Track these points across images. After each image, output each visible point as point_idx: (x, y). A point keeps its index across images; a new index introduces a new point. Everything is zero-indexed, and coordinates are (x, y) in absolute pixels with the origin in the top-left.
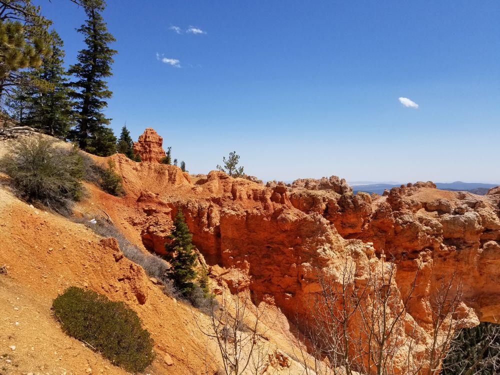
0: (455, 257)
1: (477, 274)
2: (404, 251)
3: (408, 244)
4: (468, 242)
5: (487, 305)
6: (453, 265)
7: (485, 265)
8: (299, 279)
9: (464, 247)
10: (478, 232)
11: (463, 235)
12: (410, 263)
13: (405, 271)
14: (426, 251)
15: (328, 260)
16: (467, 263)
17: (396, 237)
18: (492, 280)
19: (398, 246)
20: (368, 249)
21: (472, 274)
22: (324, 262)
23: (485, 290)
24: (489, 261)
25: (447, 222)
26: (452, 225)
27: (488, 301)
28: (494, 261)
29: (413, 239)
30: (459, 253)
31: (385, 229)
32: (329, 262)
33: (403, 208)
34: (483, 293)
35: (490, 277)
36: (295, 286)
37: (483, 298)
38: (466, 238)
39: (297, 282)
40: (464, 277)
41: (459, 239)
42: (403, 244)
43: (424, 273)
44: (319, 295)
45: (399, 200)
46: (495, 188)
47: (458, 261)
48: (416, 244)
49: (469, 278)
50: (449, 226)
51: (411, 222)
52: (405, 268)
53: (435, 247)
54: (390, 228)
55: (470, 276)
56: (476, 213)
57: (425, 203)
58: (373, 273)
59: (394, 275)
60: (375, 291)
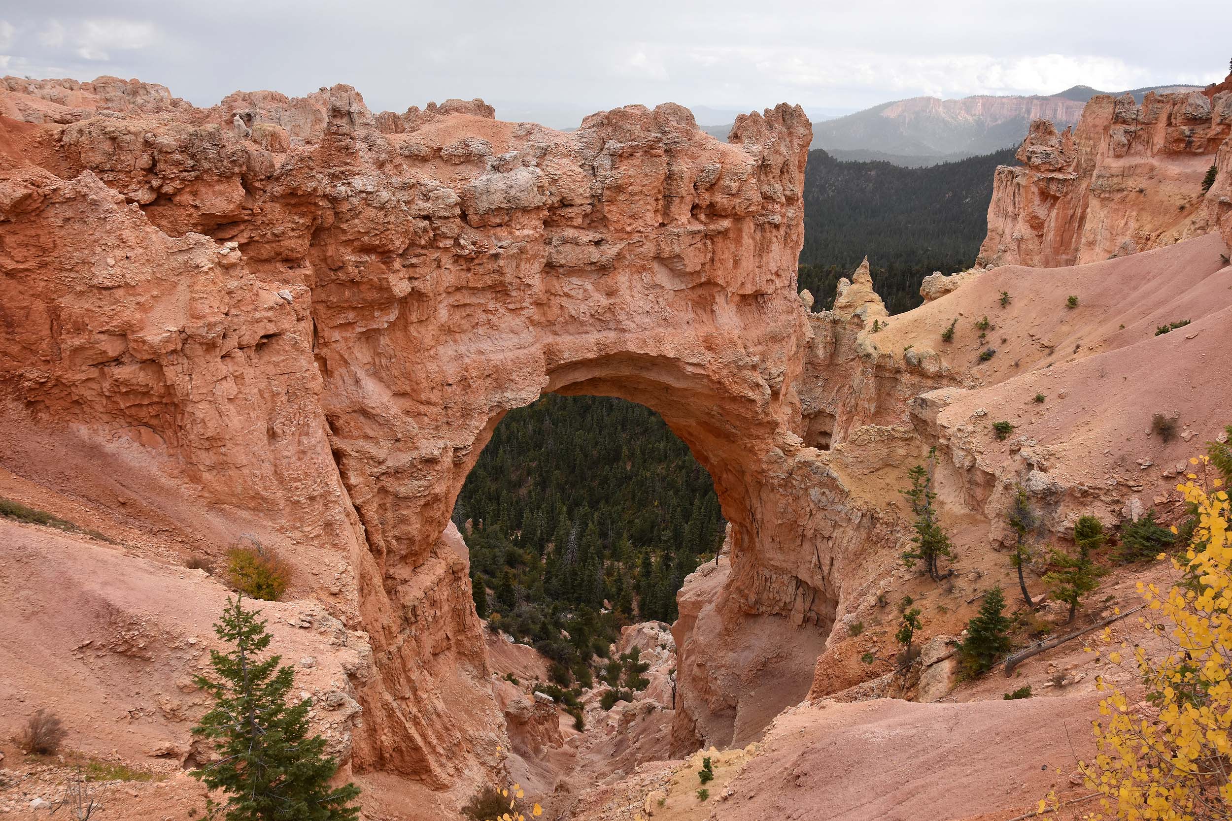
4: (517, 233)
7: (557, 278)
9: (505, 244)
10: (539, 211)
11: (507, 218)
20: (224, 256)
25: (475, 190)
33: (354, 161)
38: (513, 224)
41: (500, 226)
46: (594, 116)
49: (522, 309)
51: (372, 193)
54: (316, 204)
56: (538, 170)
57: (440, 149)
58: (234, 311)
59: (302, 312)
60: (241, 348)
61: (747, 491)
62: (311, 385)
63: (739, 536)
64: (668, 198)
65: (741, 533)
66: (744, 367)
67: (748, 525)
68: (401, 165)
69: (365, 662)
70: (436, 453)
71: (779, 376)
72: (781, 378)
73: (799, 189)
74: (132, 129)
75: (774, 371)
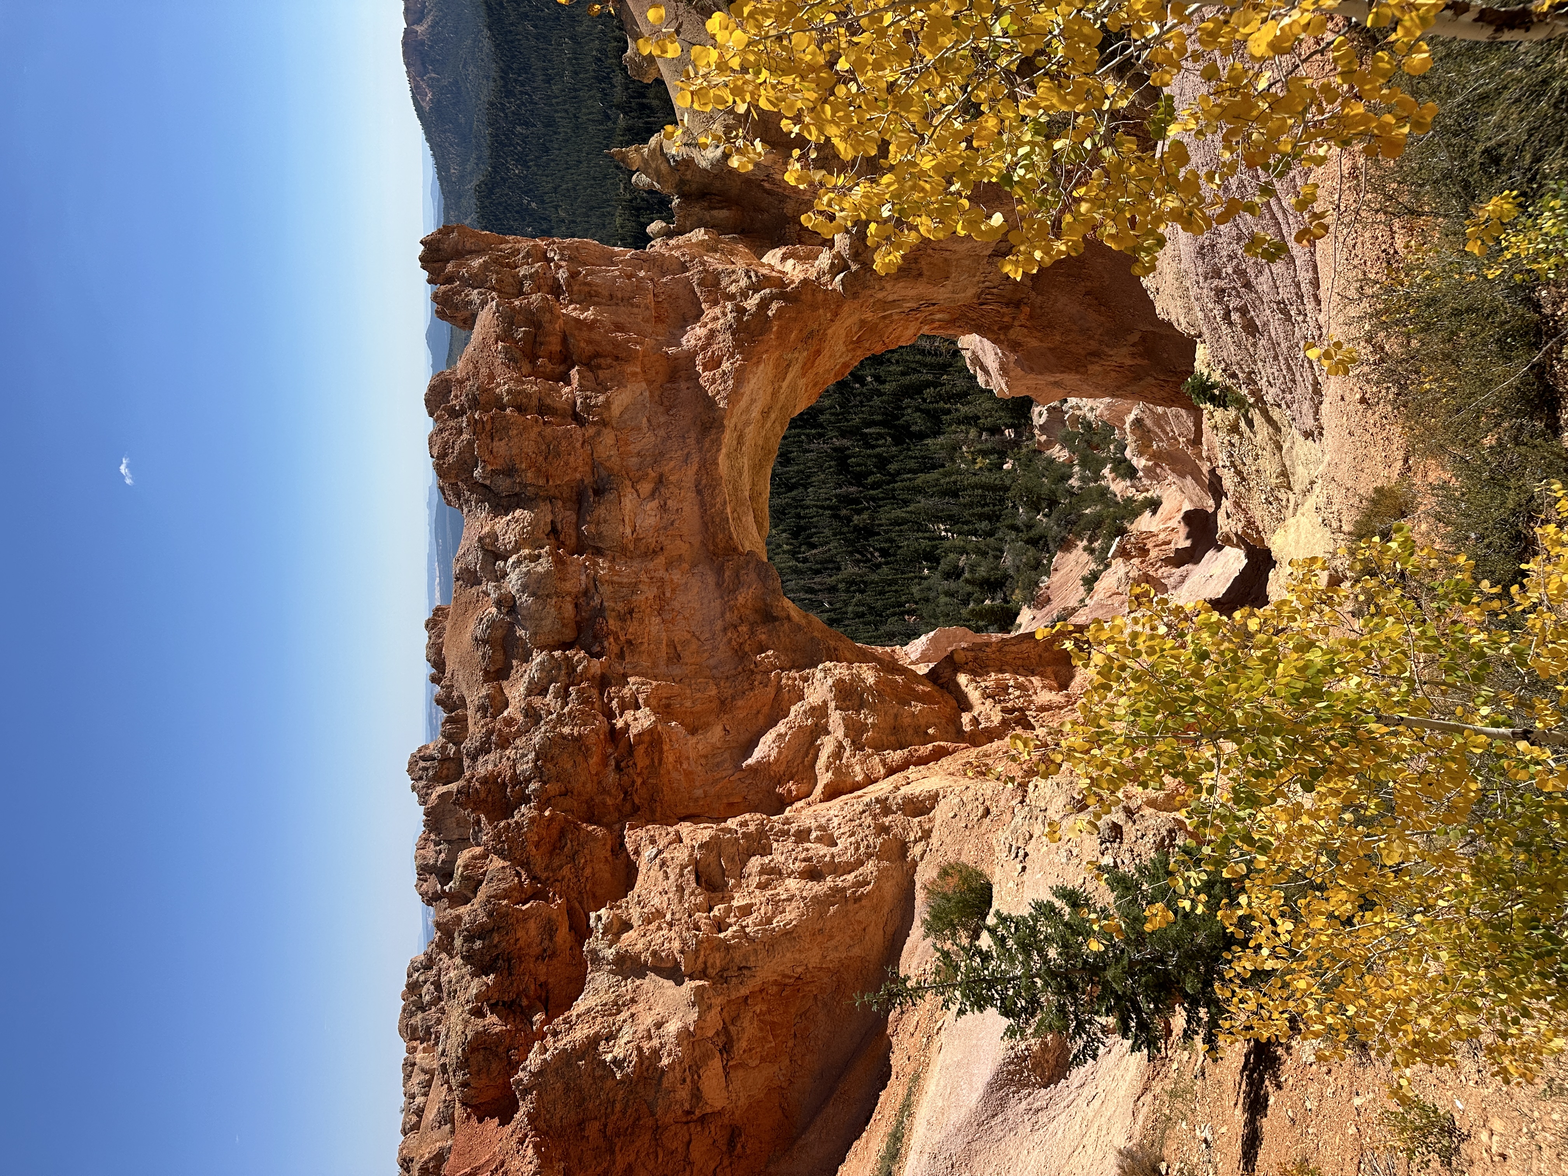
0: (622, 618)
1: (661, 560)
2: (613, 763)
3: (594, 760)
4: (583, 586)
5: (731, 538)
6: (641, 621)
7: (637, 540)
8: (695, 1118)
9: (597, 600)
10: (559, 561)
11: (568, 599)
12: (640, 750)
13: (660, 760)
14: (611, 700)
15: (639, 1049)
16: (634, 588)
17: (575, 793)
18: (672, 524)
19: (600, 783)
20: (606, 929)
21: (661, 573)
22: (646, 1062)
23: (696, 540)
24: (628, 531)
25: (536, 634)
26: (543, 623)
27: (721, 536)
28: (627, 522)
29: (580, 749)
30: (613, 610)
31: (555, 832)
32: (646, 1046)
33: (499, 774)
34: (704, 544)
35: (665, 528)
36: (713, 1129)
37: (715, 545)
38: (575, 590)
39: (703, 1123)
40: (668, 595)
41: (576, 606)
42: (594, 772)
43: (664, 701)
44: (730, 1063)
45: (478, 785)
46: (444, 494)
47: (631, 612)
48: (593, 739)
49: (672, 580)
50: (546, 630)
51: (537, 755)
52: (653, 762)
53: (599, 672)
54: (551, 818)
55: (666, 576)
56: (510, 561)
57: (486, 673)
58: (668, 917)
59: (672, 836)
60: (711, 909)
61: (884, 317)
62: (752, 828)
63: (937, 324)
64: (543, 409)
65: (933, 321)
66: (738, 319)
67: (924, 314)
68: (505, 719)
69: (1066, 787)
70: (830, 681)
71: (750, 277)
72: (752, 274)
73: (526, 244)
74: (460, 1028)
75: (744, 282)
